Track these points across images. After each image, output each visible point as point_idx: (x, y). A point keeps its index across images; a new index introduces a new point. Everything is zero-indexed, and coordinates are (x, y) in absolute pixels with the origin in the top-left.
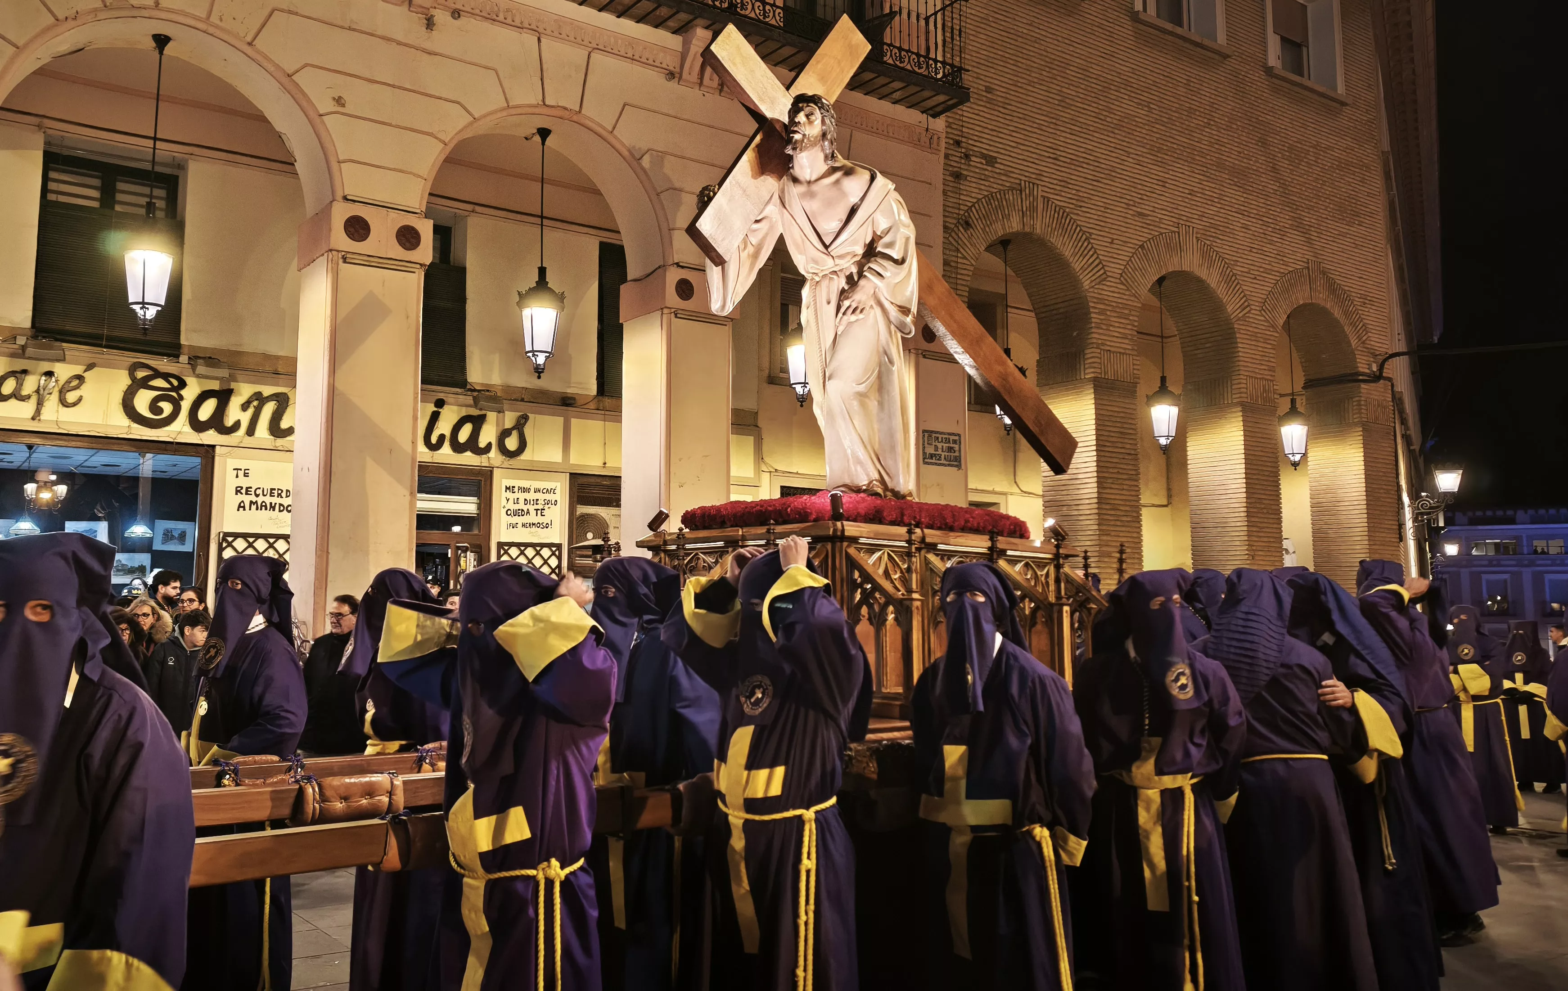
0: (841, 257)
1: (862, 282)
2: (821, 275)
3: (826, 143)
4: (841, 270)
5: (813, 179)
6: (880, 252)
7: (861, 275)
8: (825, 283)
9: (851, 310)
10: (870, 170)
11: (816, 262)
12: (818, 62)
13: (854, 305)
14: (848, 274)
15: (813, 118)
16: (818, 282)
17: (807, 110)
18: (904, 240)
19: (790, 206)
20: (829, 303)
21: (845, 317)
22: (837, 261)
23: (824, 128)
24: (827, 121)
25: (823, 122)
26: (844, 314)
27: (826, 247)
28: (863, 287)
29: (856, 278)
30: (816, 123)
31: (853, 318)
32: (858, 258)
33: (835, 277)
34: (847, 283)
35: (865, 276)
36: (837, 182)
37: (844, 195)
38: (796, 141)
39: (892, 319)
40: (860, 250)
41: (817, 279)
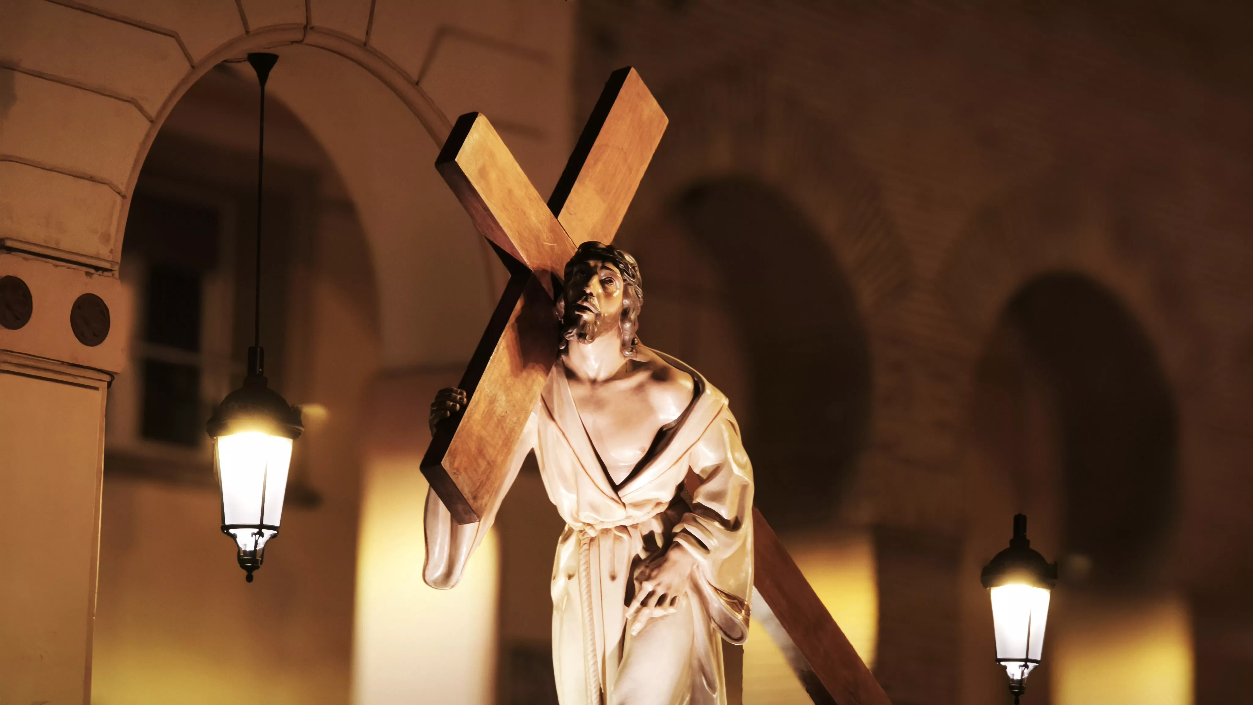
0: (637, 505)
1: (674, 555)
2: (599, 527)
3: (628, 325)
4: (635, 526)
5: (602, 376)
6: (699, 506)
7: (670, 542)
8: (606, 544)
9: (654, 600)
10: (693, 374)
11: (595, 509)
12: (596, 162)
13: (660, 592)
14: (646, 532)
15: (611, 288)
16: (592, 539)
17: (603, 274)
18: (739, 490)
19: (561, 417)
20: (613, 578)
21: (646, 611)
22: (631, 511)
23: (627, 302)
24: (631, 290)
25: (626, 294)
26: (644, 603)
27: (617, 488)
28: (675, 563)
29: (660, 543)
30: (615, 295)
31: (658, 612)
32: (662, 509)
33: (625, 536)
34: (646, 549)
35: (678, 545)
36: (640, 388)
37: (650, 410)
38: (586, 323)
39: (714, 613)
40: (667, 496)
41: (592, 533)
